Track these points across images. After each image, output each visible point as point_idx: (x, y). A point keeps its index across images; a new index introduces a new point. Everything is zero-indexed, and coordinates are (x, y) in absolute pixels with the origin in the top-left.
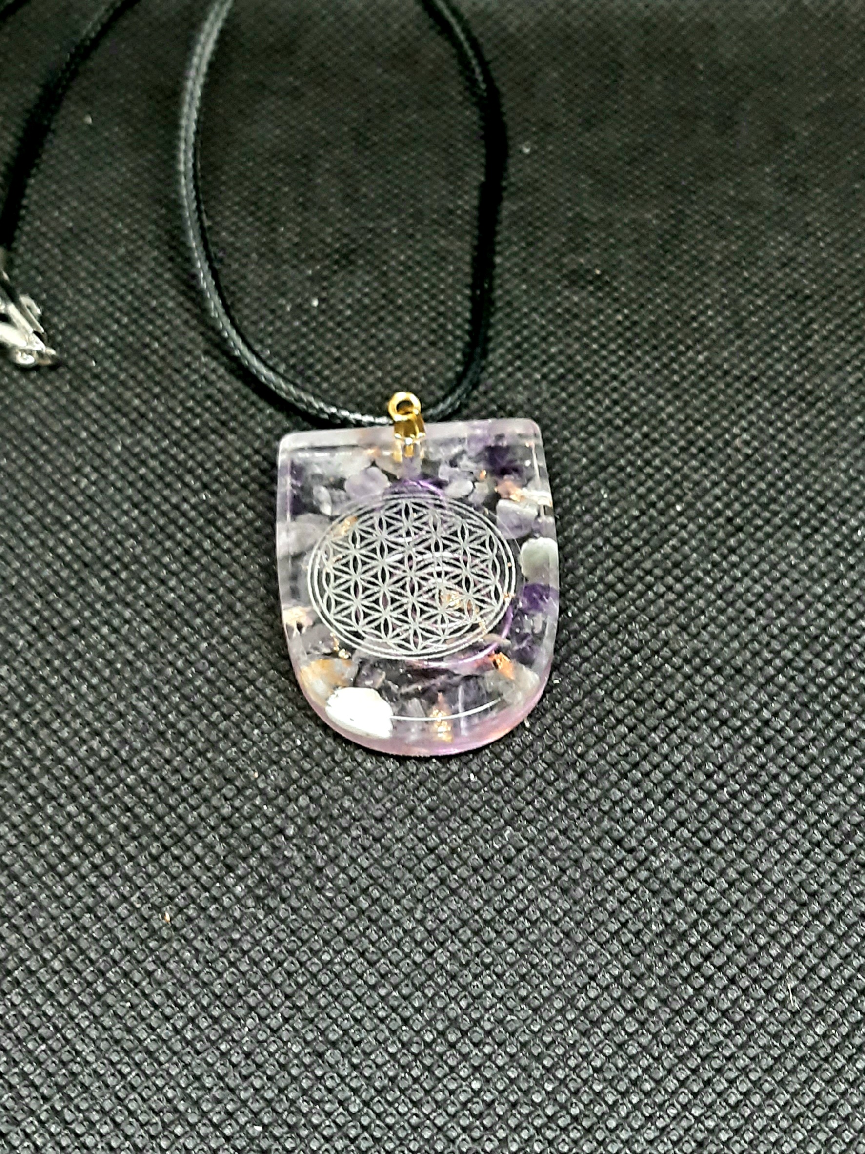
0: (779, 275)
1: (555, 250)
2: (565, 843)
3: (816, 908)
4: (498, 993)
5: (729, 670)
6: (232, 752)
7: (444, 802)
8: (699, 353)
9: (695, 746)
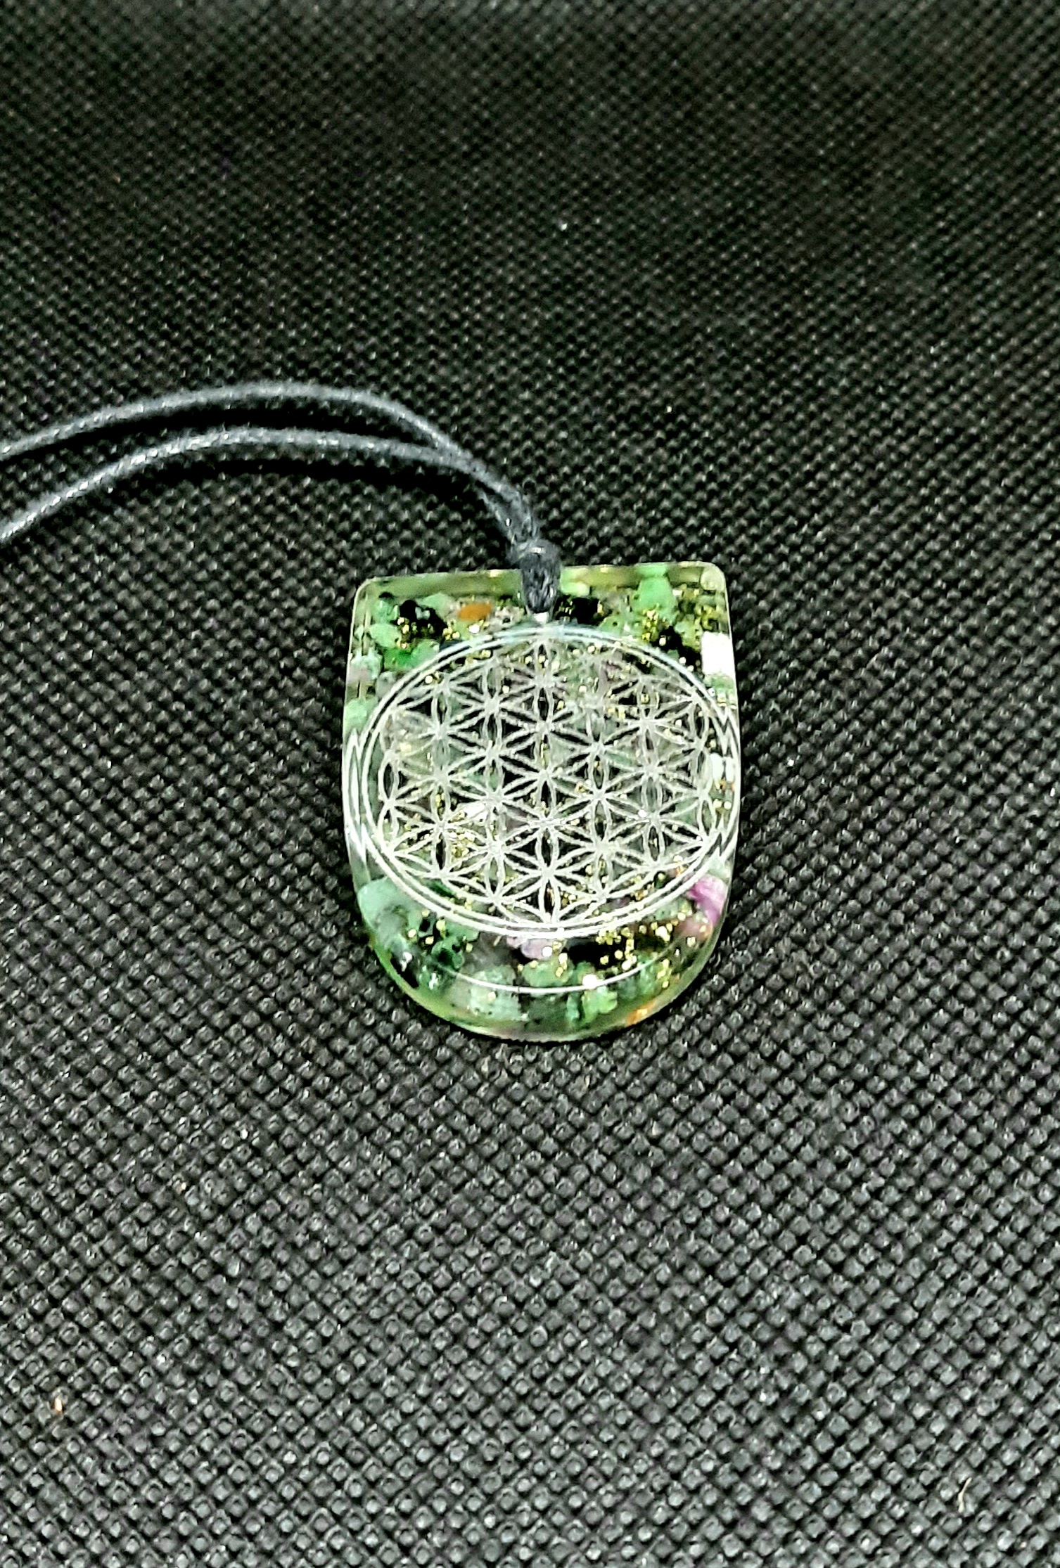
0: (932, 406)
1: (607, 378)
3: (996, 1359)
4: (541, 1503)
5: (866, 1005)
6: (147, 1154)
7: (457, 1219)
8: (817, 528)
9: (819, 1122)
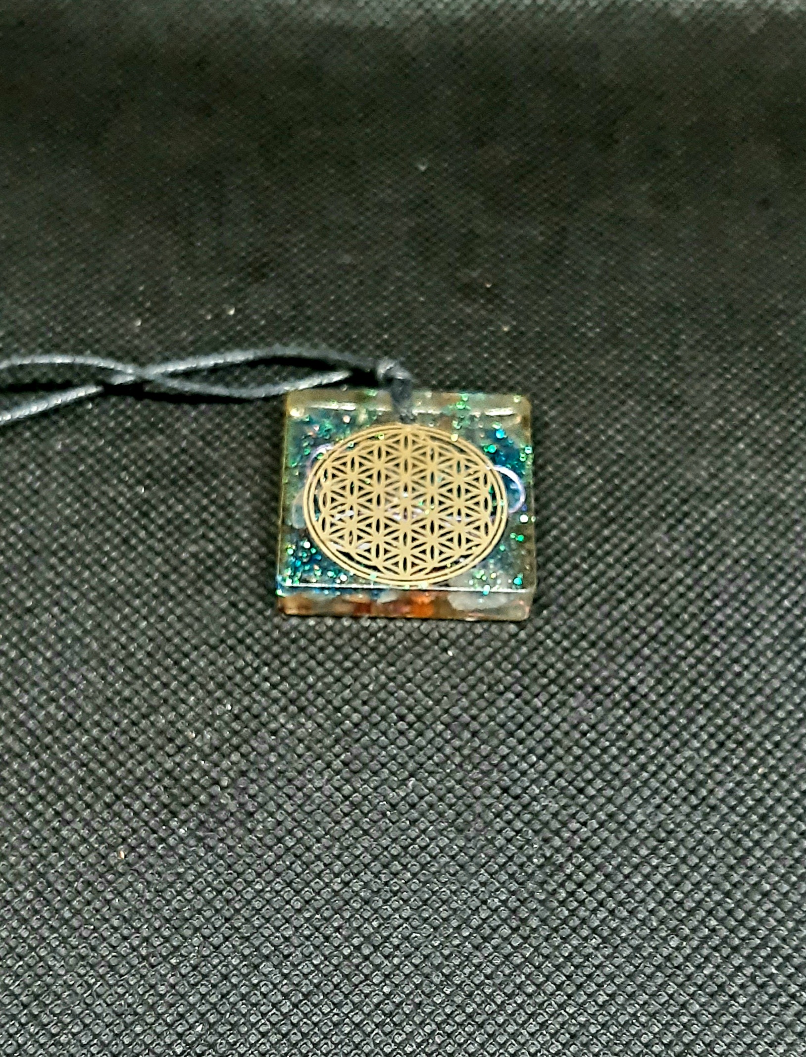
1: (450, 265)
2: (460, 790)
4: (405, 915)
6: (172, 716)
7: (356, 758)
